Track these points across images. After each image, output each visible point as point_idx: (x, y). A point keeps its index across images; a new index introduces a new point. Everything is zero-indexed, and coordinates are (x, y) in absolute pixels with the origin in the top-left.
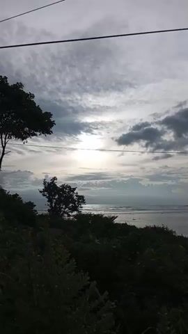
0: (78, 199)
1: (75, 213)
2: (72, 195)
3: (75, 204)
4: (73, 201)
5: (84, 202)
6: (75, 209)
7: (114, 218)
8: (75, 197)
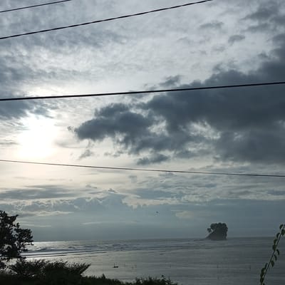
0: (20, 236)
1: (14, 262)
2: (9, 230)
3: (13, 245)
4: (11, 240)
5: (30, 240)
6: (13, 253)
7: (84, 267)
8: (14, 233)
